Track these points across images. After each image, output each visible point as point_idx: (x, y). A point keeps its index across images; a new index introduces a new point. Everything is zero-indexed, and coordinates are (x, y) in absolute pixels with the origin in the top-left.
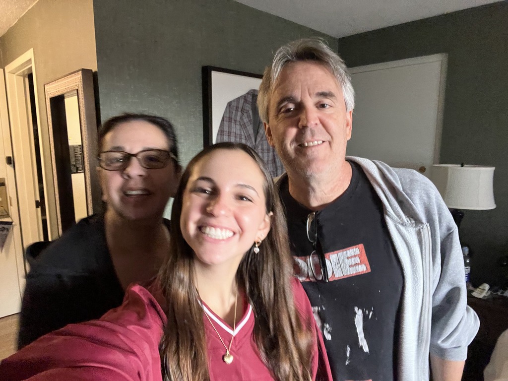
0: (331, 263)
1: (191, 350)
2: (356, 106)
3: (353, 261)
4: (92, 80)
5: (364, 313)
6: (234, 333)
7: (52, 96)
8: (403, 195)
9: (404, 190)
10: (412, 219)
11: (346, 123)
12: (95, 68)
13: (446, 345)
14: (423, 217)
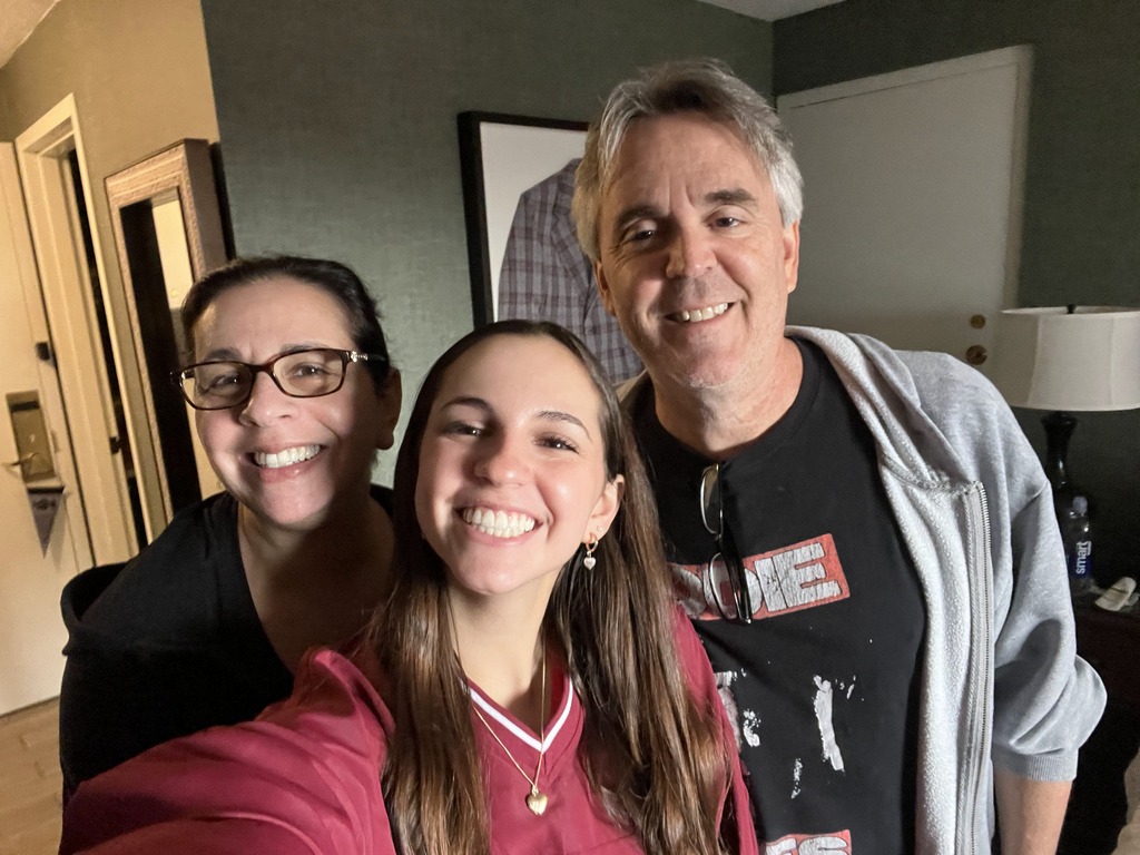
0: (758, 578)
1: (447, 793)
2: (804, 213)
3: (808, 574)
4: (208, 164)
5: (835, 688)
6: (542, 746)
7: (123, 203)
8: (922, 418)
9: (924, 406)
10: (943, 473)
11: (783, 253)
12: (212, 135)
13: (1028, 748)
14: (969, 467)
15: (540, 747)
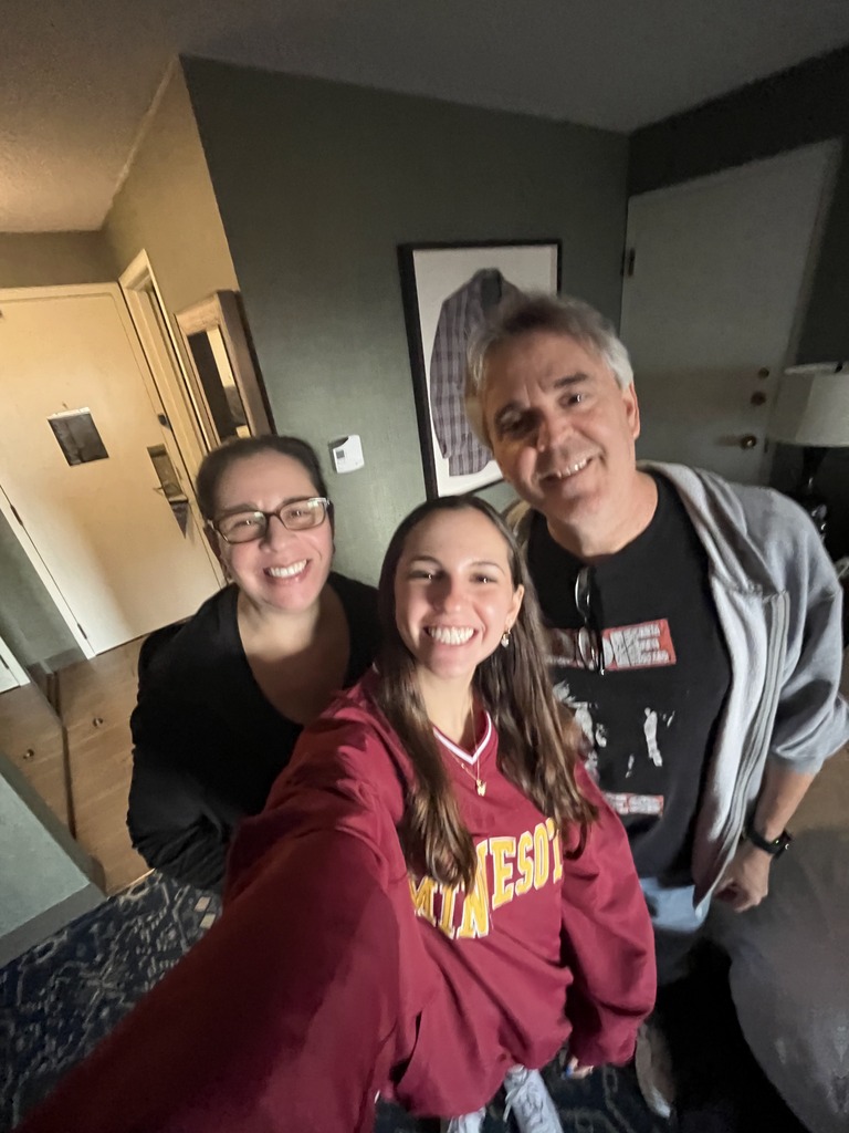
0: (611, 644)
3: (648, 645)
4: (235, 306)
7: (188, 332)
8: (747, 544)
10: (758, 584)
11: (624, 410)
12: (234, 285)
14: (778, 580)
15: (472, 760)
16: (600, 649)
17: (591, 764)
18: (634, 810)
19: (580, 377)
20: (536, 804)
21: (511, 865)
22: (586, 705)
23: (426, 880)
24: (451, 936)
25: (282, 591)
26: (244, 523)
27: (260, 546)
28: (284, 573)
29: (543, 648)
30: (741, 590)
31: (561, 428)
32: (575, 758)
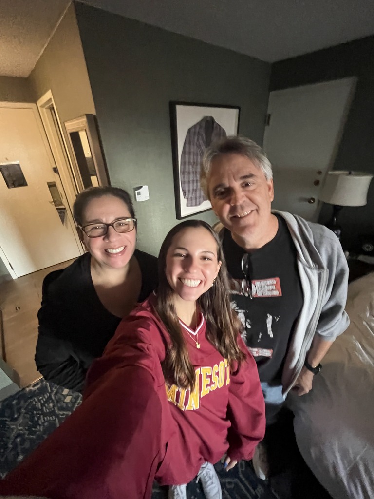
0: (256, 286)
3: (270, 287)
5: (273, 318)
7: (70, 131)
8: (314, 248)
9: (315, 244)
10: (317, 265)
13: (324, 334)
14: (325, 263)
15: (195, 334)
16: (250, 288)
17: (243, 336)
18: (260, 354)
19: (251, 176)
20: (221, 353)
21: (209, 379)
22: (243, 311)
23: (174, 386)
24: (183, 410)
25: (113, 260)
26: (96, 228)
27: (104, 239)
28: (114, 251)
29: (228, 287)
30: (310, 267)
31: (241, 196)
32: (237, 333)
